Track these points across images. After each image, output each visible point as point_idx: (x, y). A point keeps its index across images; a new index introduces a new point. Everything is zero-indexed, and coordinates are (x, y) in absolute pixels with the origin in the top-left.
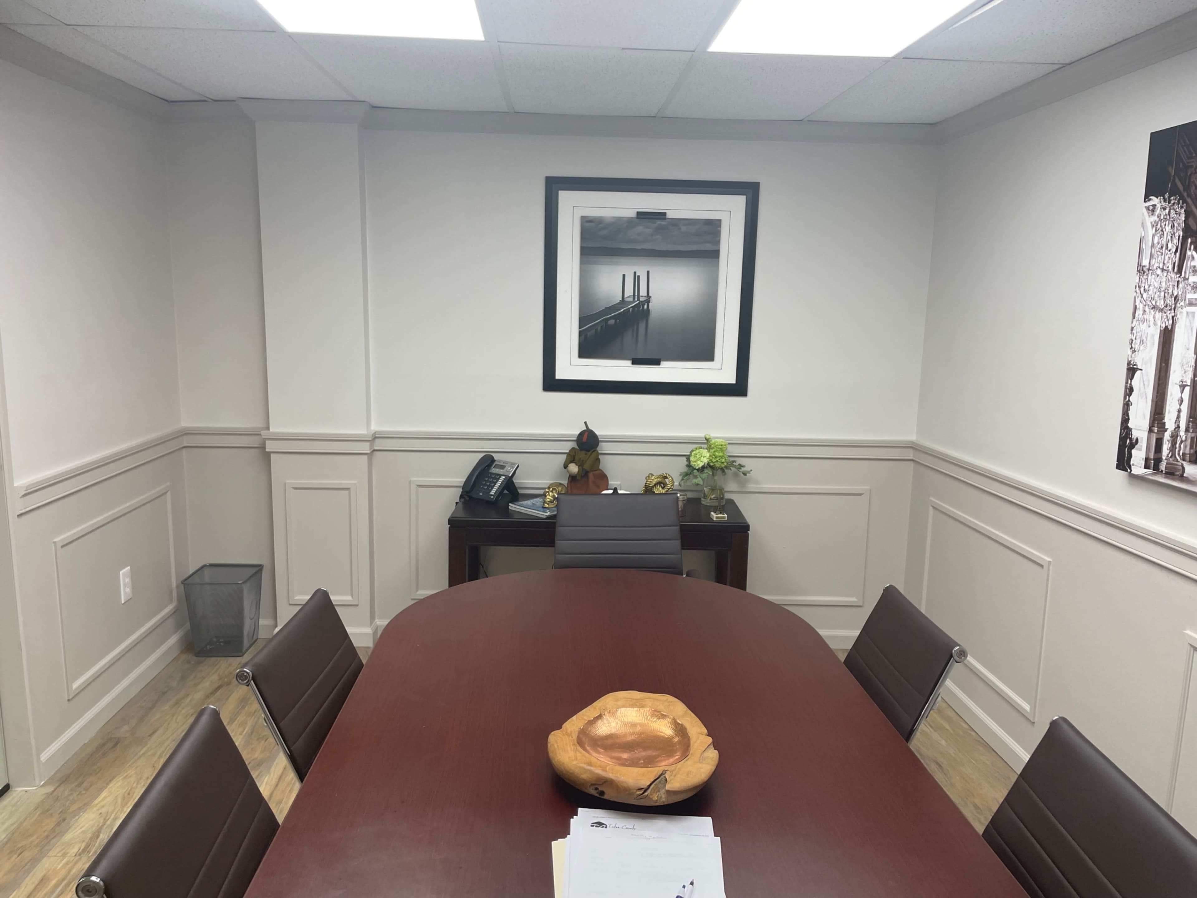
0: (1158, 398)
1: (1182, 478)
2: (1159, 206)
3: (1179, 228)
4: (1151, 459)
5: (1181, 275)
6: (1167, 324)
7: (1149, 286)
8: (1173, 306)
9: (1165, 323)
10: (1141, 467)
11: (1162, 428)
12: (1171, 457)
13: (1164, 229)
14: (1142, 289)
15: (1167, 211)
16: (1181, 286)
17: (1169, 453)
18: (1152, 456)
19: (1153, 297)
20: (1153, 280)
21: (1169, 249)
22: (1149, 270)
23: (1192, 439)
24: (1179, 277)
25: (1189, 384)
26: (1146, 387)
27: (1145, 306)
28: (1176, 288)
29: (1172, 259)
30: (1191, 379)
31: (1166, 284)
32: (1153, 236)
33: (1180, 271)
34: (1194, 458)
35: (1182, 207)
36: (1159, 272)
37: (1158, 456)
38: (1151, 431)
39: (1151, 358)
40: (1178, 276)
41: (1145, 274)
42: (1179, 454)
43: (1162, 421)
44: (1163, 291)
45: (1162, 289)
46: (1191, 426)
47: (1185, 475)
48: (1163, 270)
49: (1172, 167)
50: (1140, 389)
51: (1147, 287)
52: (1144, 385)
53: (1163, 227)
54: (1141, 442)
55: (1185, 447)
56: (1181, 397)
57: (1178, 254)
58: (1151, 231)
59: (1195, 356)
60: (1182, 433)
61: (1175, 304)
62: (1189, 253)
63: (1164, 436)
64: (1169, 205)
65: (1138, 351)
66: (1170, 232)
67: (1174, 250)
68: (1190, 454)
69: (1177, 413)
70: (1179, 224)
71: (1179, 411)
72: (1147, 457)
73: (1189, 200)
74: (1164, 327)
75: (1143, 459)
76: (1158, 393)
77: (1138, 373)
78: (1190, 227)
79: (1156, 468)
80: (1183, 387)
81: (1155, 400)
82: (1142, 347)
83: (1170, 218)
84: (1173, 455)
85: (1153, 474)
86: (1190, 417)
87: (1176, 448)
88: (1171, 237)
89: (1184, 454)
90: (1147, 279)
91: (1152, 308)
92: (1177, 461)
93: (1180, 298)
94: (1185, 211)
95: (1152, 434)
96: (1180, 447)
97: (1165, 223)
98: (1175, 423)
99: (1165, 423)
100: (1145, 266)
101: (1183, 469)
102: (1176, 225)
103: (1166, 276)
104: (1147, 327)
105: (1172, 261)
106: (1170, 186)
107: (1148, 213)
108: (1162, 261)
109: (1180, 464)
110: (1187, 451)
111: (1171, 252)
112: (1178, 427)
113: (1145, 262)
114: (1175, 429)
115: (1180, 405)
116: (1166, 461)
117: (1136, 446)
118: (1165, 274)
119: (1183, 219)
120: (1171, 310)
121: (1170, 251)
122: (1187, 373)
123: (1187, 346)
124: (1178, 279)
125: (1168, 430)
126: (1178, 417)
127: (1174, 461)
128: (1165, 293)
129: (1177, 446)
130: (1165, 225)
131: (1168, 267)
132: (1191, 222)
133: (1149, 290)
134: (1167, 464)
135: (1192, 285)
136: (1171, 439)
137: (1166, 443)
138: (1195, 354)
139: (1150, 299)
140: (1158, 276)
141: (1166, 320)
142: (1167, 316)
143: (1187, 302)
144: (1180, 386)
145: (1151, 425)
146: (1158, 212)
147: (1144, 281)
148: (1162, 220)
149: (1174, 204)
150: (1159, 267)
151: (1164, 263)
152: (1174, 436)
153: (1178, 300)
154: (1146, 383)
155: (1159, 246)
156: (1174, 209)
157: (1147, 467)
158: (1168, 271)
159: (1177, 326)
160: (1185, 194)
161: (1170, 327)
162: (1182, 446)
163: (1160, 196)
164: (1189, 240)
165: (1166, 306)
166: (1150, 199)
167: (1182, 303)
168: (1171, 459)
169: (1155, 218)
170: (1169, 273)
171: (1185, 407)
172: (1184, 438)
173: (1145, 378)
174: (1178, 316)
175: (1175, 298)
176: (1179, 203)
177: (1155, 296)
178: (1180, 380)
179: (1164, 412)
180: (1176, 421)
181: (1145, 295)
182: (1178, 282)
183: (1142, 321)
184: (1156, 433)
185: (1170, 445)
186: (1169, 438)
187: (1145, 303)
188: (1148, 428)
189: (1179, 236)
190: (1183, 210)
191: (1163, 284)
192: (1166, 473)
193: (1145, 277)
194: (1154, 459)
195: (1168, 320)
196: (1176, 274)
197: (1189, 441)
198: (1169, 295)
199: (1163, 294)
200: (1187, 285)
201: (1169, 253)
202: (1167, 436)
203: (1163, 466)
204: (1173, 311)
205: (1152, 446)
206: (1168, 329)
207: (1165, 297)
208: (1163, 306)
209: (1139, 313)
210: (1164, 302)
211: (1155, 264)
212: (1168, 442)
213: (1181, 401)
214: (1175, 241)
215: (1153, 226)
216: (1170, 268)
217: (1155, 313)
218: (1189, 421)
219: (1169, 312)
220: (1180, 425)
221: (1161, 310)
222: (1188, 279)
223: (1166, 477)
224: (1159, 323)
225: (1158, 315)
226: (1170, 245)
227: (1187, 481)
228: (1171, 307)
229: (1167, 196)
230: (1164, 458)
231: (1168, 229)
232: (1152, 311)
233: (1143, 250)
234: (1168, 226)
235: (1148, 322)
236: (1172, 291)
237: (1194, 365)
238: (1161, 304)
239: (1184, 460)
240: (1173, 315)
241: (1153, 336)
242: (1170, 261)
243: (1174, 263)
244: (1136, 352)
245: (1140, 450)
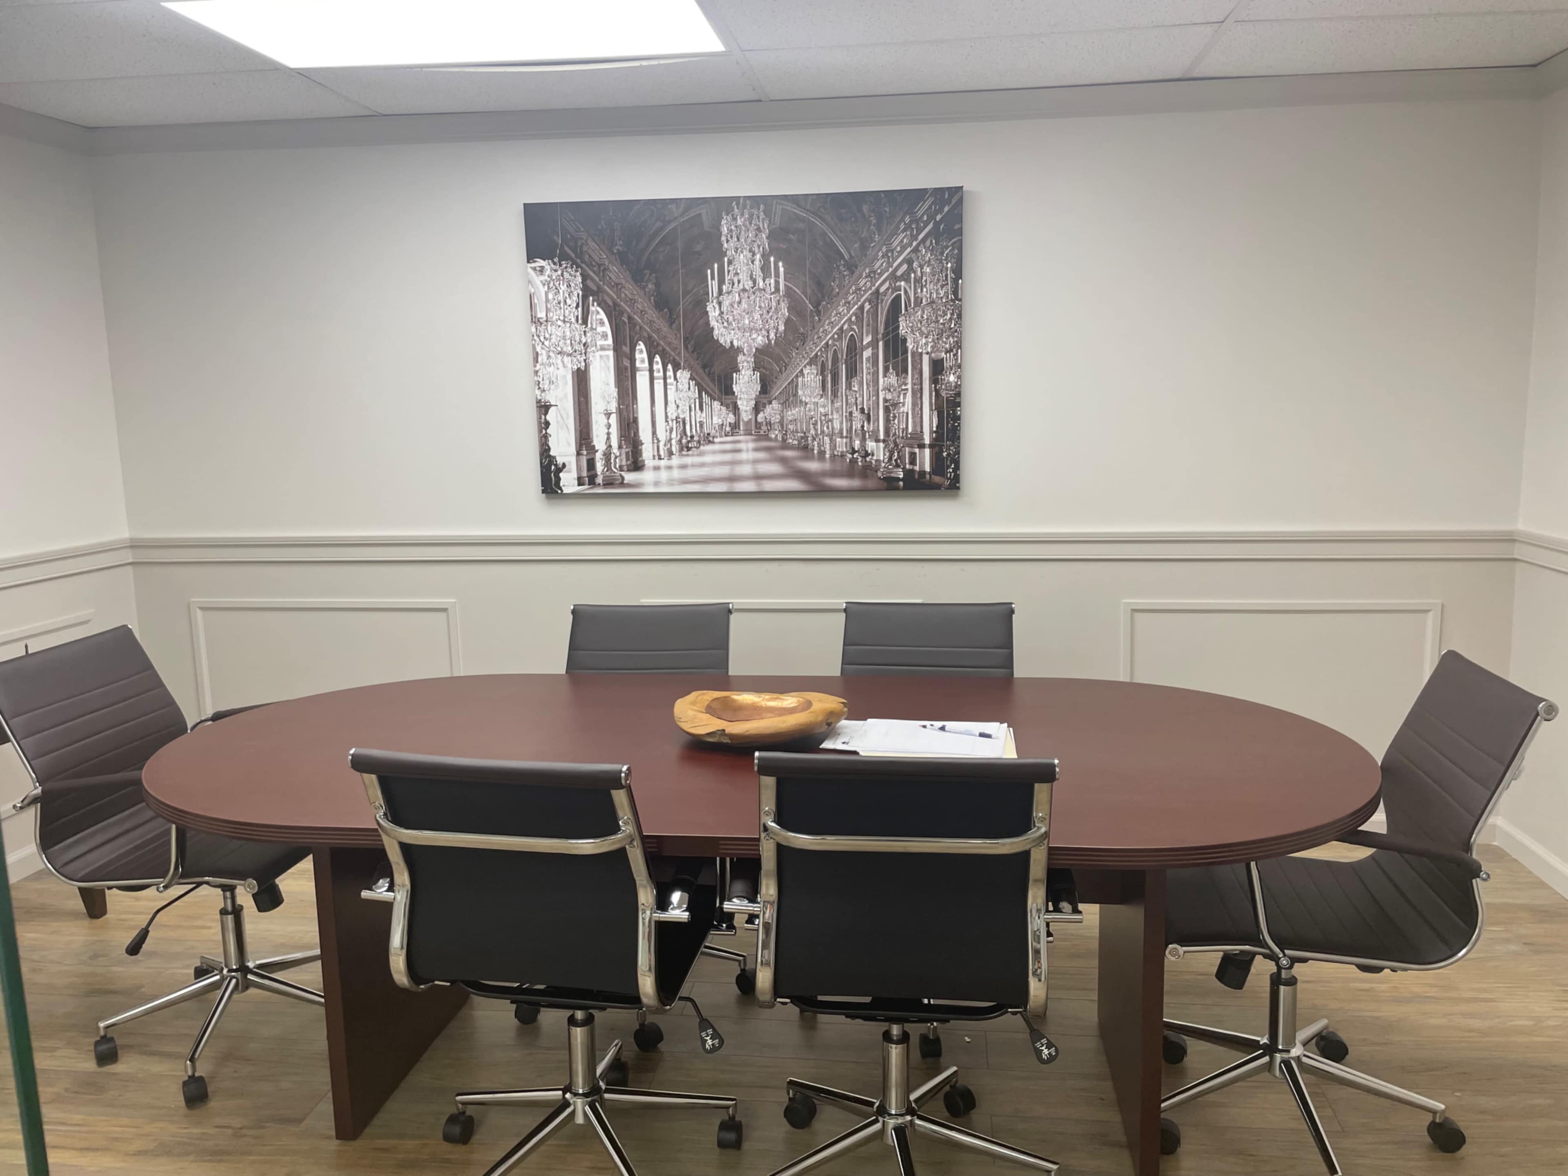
0: (582, 427)
1: (622, 484)
2: (548, 267)
3: (577, 288)
4: (585, 477)
5: (587, 326)
6: (579, 366)
7: (550, 335)
8: (583, 351)
9: (577, 365)
10: (573, 486)
11: (592, 450)
12: (607, 471)
13: (559, 288)
14: (542, 338)
15: (559, 272)
16: (588, 335)
17: (604, 468)
18: (585, 473)
19: (557, 344)
20: (554, 331)
21: (568, 304)
22: (547, 321)
23: (627, 453)
24: (585, 328)
25: (614, 411)
26: (565, 419)
27: (549, 351)
28: (583, 336)
29: (574, 313)
30: (616, 408)
31: (571, 333)
32: (546, 294)
33: (585, 322)
34: (632, 467)
35: (576, 271)
36: (560, 323)
37: (593, 472)
38: (579, 454)
39: (566, 396)
40: (584, 326)
41: (543, 325)
42: (615, 467)
43: (590, 444)
44: (569, 339)
45: (568, 338)
46: (623, 444)
47: (625, 482)
48: (564, 321)
49: (558, 236)
50: (558, 422)
51: (547, 336)
52: (562, 417)
53: (557, 285)
54: (570, 465)
55: (621, 460)
56: (608, 423)
57: (580, 309)
58: (543, 290)
59: (617, 390)
60: (615, 450)
61: (586, 349)
62: (592, 308)
63: (595, 456)
64: (561, 268)
65: (549, 390)
66: (567, 291)
67: (575, 305)
68: (627, 465)
69: (606, 436)
70: (576, 285)
71: (608, 434)
72: (579, 476)
73: (583, 266)
74: (576, 368)
75: (575, 479)
76: (580, 422)
77: (552, 410)
78: (588, 287)
79: (592, 481)
80: (608, 415)
81: (578, 428)
82: (552, 387)
83: (564, 278)
84: (609, 469)
85: (589, 488)
86: (621, 437)
87: (611, 463)
88: (569, 295)
89: (620, 466)
90: (547, 329)
91: (558, 354)
92: (615, 473)
93: (590, 345)
94: (580, 274)
95: (581, 457)
96: (615, 461)
97: (558, 283)
98: (606, 443)
99: (594, 446)
100: (541, 318)
101: (623, 478)
102: (572, 285)
103: (570, 327)
104: (556, 370)
105: (574, 314)
106: (558, 252)
107: (536, 273)
108: (563, 314)
109: (618, 474)
110: (624, 463)
111: (571, 307)
112: (610, 446)
113: (541, 315)
114: (606, 449)
115: (609, 429)
116: (602, 475)
117: (564, 470)
118: (568, 325)
119: (580, 281)
120: (581, 354)
121: (569, 306)
122: (611, 404)
123: (606, 382)
124: (584, 329)
125: (599, 451)
126: (608, 439)
127: (611, 473)
128: (571, 341)
129: (612, 461)
130: (559, 284)
131: (570, 319)
132: (589, 283)
133: (550, 339)
134: (604, 477)
135: (601, 334)
136: (604, 457)
137: (599, 461)
138: (615, 387)
139: (554, 345)
140: (559, 326)
141: (577, 363)
142: (578, 360)
143: (599, 348)
144: (605, 414)
145: (578, 450)
146: (548, 272)
147: (542, 331)
148: (554, 280)
149: (566, 267)
150: (559, 319)
151: (564, 316)
152: (607, 455)
153: (588, 346)
154: (565, 416)
155: (556, 301)
156: (567, 271)
157: (580, 484)
158: (571, 323)
159: (591, 367)
160: (579, 261)
161: (583, 369)
162: (617, 460)
163: (548, 259)
164: (591, 298)
165: (575, 351)
166: (536, 261)
167: (594, 348)
168: (607, 473)
169: (545, 278)
170: (572, 325)
171: (614, 431)
172: (618, 454)
173: (562, 412)
174: (591, 359)
175: (584, 345)
176: (572, 268)
177: (560, 343)
178: (604, 409)
179: (591, 437)
180: (606, 442)
181: (547, 343)
182: (585, 332)
183: (548, 365)
184: (586, 455)
185: (604, 462)
186: (602, 457)
187: (548, 350)
188: (576, 452)
189: (578, 295)
190: (578, 274)
191: (568, 334)
192: (604, 485)
193: (543, 327)
194: (588, 477)
195: (580, 363)
196: (581, 325)
197: (624, 456)
198: (577, 342)
199: (568, 342)
200: (596, 334)
201: (569, 308)
202: (599, 456)
203: (599, 480)
204: (584, 355)
205: (583, 466)
206: (581, 370)
207: (571, 344)
208: (571, 352)
209: (542, 358)
210: (572, 348)
211: (554, 316)
212: (601, 461)
213: (609, 426)
214: (575, 298)
215: (544, 285)
216: (573, 320)
217: (563, 357)
218: (621, 440)
219: (579, 356)
220: (612, 444)
221: (570, 355)
222: (595, 329)
223: (604, 488)
224: (570, 365)
225: (567, 359)
226: (569, 301)
227: (629, 485)
228: (581, 351)
229: (556, 260)
230: (599, 473)
231: (563, 288)
232: (559, 356)
233: (536, 305)
234: (563, 285)
235: (555, 365)
236: (580, 339)
237: (617, 397)
238: (569, 349)
239: (621, 471)
240: (585, 358)
241: (565, 377)
242: (572, 314)
243: (577, 317)
244: (547, 392)
245: (570, 472)
